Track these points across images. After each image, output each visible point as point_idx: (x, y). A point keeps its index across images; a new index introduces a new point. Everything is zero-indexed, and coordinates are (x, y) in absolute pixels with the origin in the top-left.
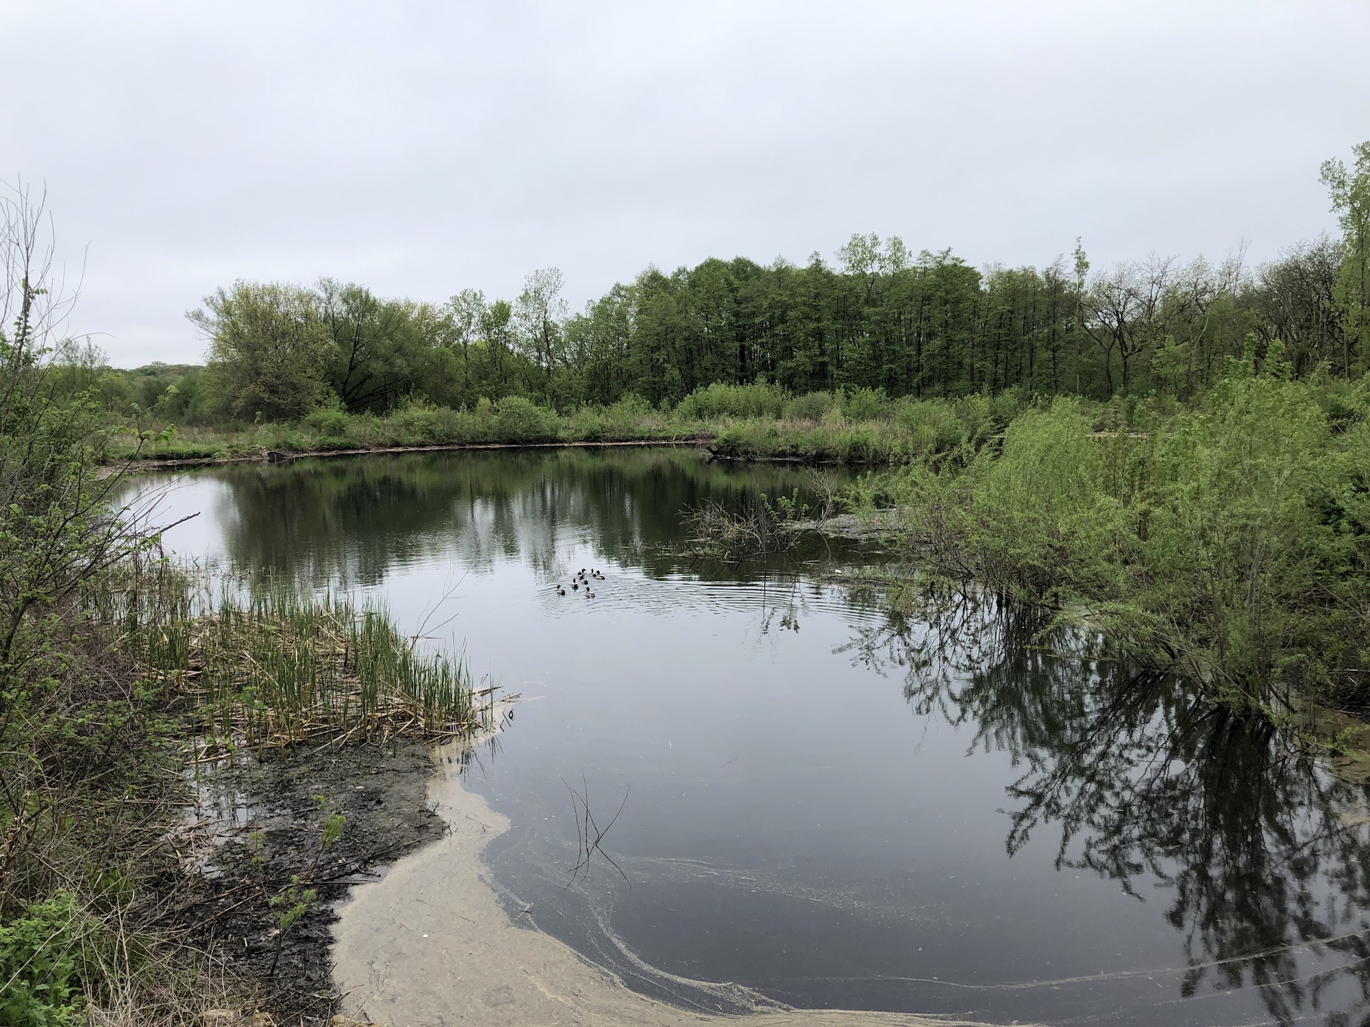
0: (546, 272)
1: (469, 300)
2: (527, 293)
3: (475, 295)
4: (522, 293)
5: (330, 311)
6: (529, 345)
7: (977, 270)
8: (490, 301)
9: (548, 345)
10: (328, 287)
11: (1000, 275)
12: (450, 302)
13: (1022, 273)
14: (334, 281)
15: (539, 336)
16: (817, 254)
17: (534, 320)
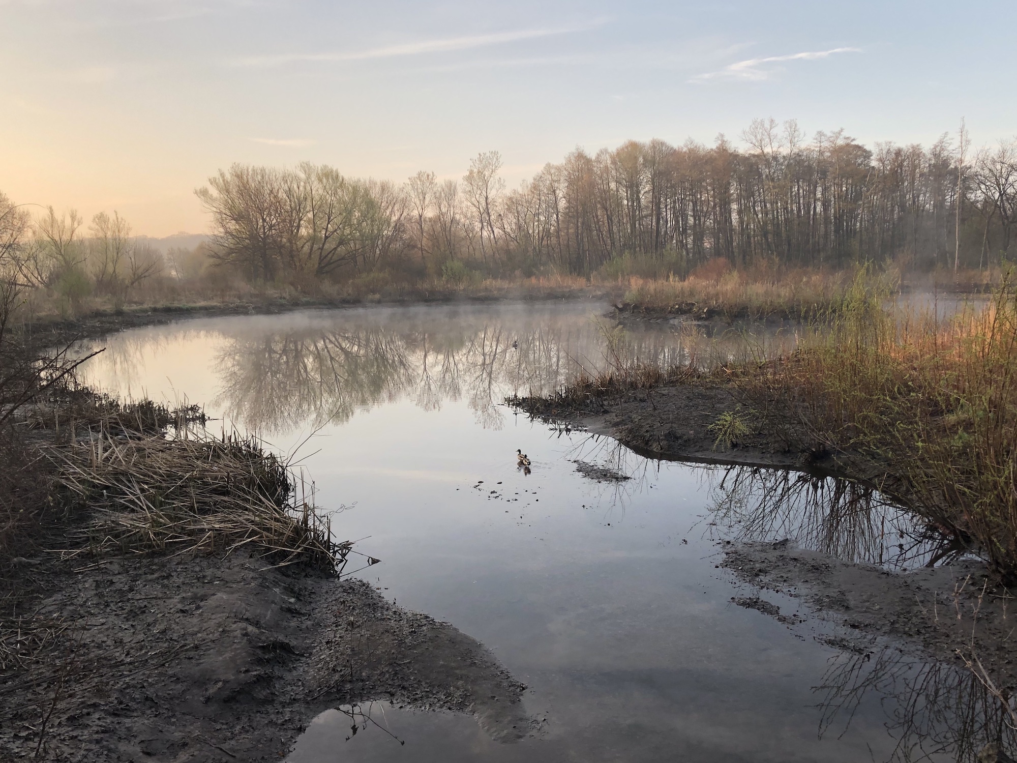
0: (488, 154)
1: (424, 180)
2: (471, 172)
3: (428, 176)
4: (468, 173)
5: (308, 188)
6: (473, 217)
7: (867, 148)
8: (440, 181)
9: (489, 217)
10: (307, 168)
11: (888, 152)
12: (408, 182)
13: (911, 151)
14: (311, 165)
15: (482, 210)
16: (722, 136)
17: (477, 196)
